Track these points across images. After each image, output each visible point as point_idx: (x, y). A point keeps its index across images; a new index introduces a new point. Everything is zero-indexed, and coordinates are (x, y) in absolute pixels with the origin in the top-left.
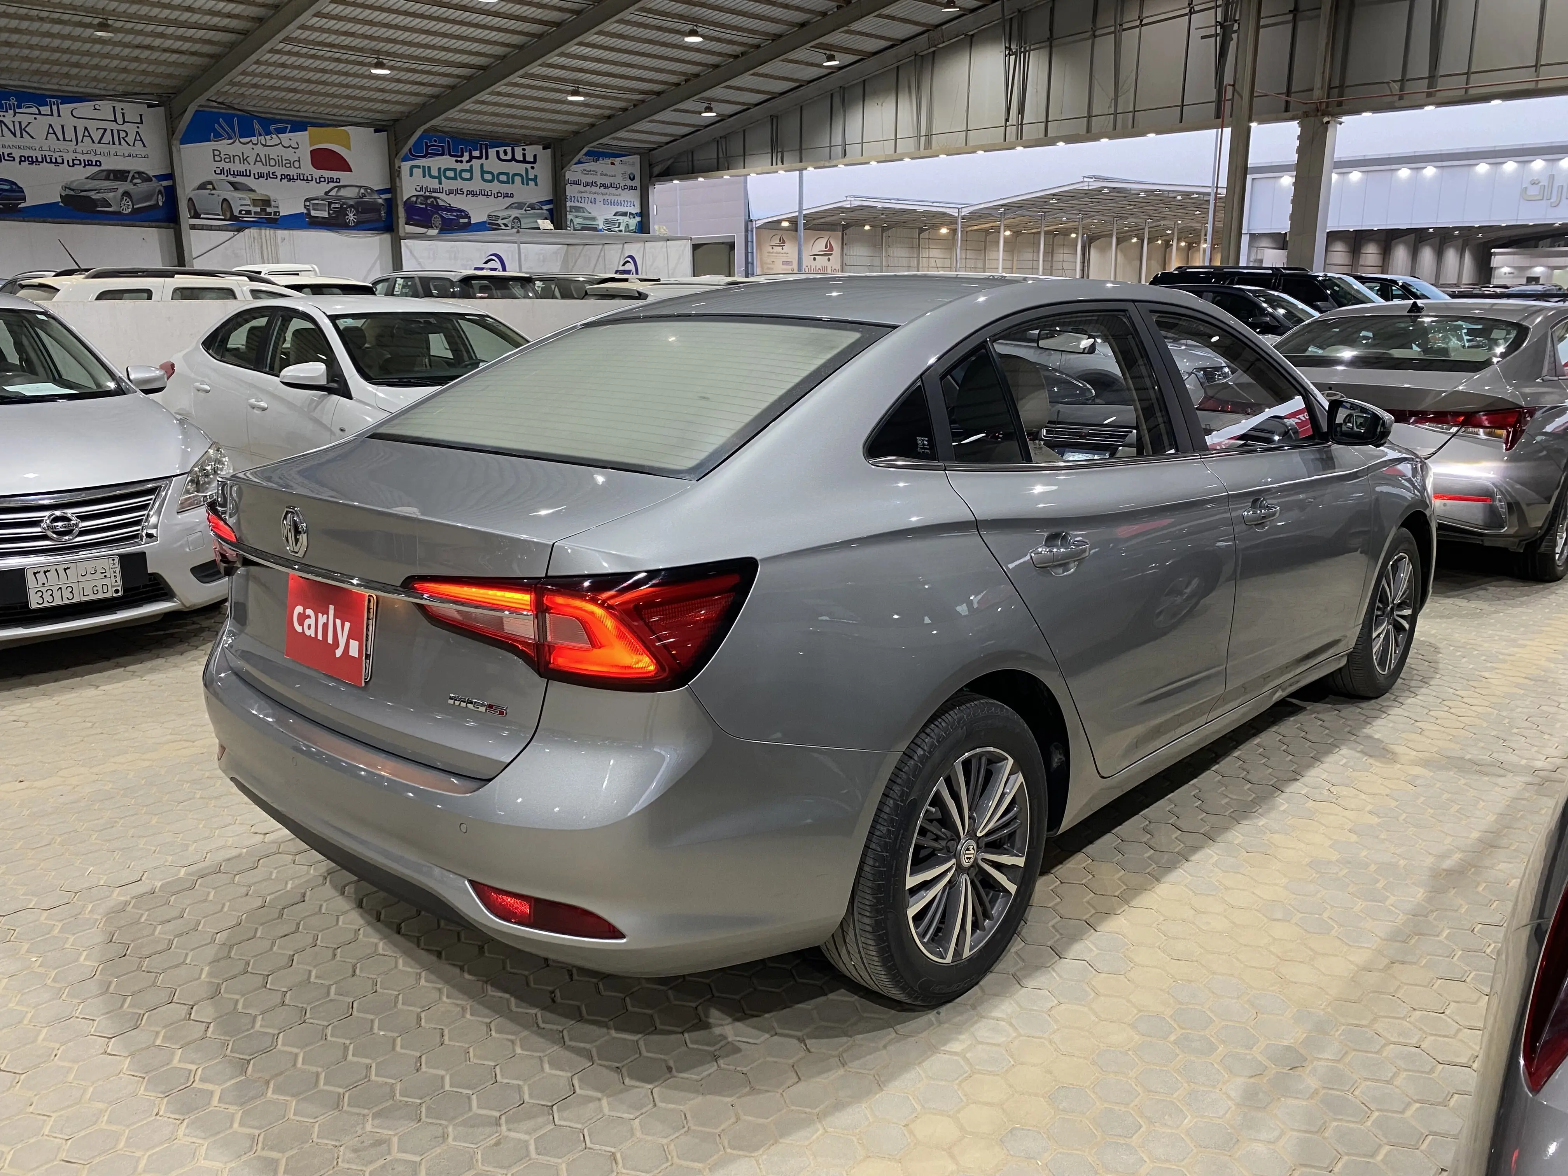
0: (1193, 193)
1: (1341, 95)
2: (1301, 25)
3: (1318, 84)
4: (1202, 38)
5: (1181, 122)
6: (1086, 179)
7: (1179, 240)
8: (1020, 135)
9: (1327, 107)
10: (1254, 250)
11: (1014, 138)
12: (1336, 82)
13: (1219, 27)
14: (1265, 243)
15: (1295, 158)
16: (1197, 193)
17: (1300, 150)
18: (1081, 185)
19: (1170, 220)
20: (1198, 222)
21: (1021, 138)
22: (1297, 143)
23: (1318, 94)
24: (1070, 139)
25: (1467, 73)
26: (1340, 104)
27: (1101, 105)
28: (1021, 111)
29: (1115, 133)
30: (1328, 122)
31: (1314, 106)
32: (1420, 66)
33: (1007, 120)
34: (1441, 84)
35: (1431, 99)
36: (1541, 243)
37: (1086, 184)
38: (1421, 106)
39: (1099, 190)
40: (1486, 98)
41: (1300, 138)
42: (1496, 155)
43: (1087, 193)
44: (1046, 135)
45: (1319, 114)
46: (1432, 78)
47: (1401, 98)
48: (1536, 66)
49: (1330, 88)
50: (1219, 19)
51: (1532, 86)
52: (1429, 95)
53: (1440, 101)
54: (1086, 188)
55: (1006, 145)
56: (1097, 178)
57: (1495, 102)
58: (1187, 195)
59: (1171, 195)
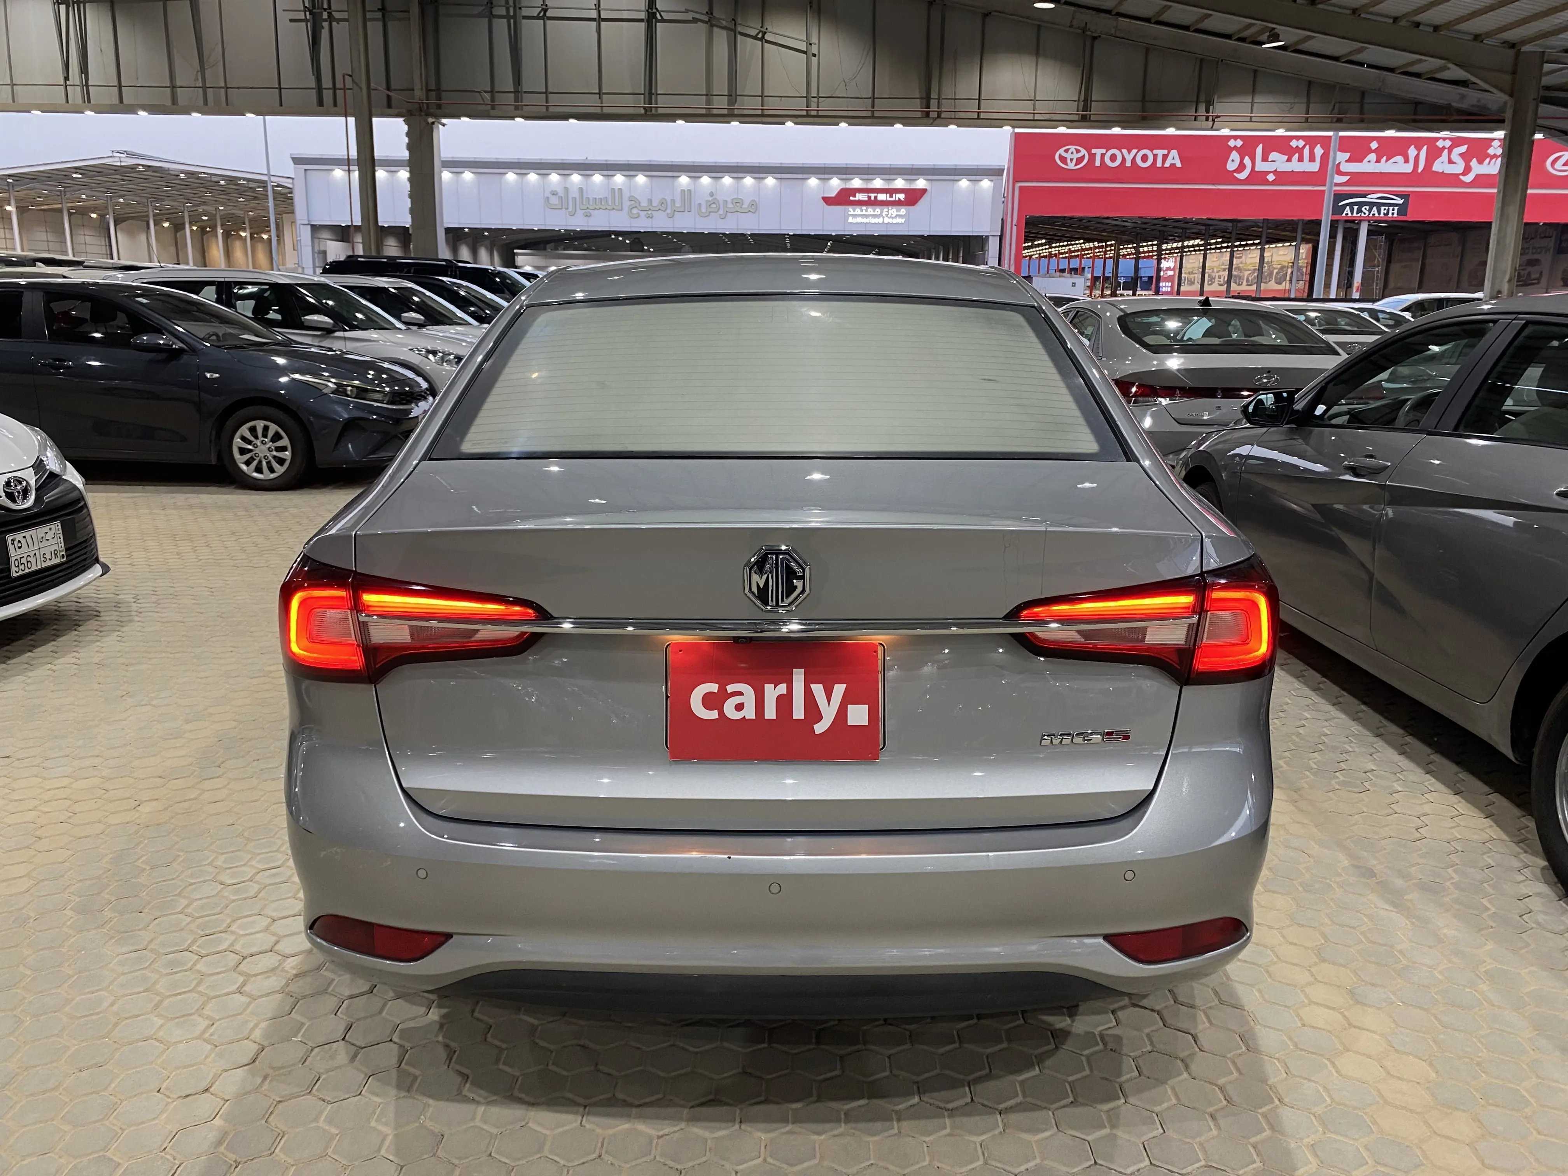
0: (240, 179)
1: (439, 98)
2: (390, 25)
3: (417, 85)
4: (291, 21)
5: (281, 105)
6: (115, 154)
7: (191, 224)
8: (87, 98)
9: (428, 108)
10: (316, 241)
11: (79, 101)
12: (433, 86)
13: (308, 13)
14: (325, 235)
15: (405, 154)
16: (244, 179)
17: (409, 147)
18: (111, 160)
19: (211, 205)
20: (241, 210)
21: (89, 102)
22: (406, 140)
23: (419, 94)
24: (154, 109)
25: (545, 93)
26: (439, 107)
27: (186, 75)
28: (84, 69)
29: (208, 108)
30: (433, 123)
31: (417, 106)
32: (506, 81)
33: (67, 78)
34: (527, 99)
35: (519, 112)
36: (548, 246)
37: (118, 159)
38: (512, 118)
39: (133, 168)
40: (565, 117)
41: (408, 134)
42: (521, 167)
43: (117, 170)
44: (121, 101)
45: (423, 114)
46: (517, 92)
47: (493, 108)
48: (599, 94)
49: (428, 91)
50: (307, 5)
51: (598, 110)
52: (517, 108)
53: (526, 115)
54: (118, 164)
55: (67, 108)
56: (130, 155)
57: (572, 121)
58: (231, 180)
59: (215, 179)
